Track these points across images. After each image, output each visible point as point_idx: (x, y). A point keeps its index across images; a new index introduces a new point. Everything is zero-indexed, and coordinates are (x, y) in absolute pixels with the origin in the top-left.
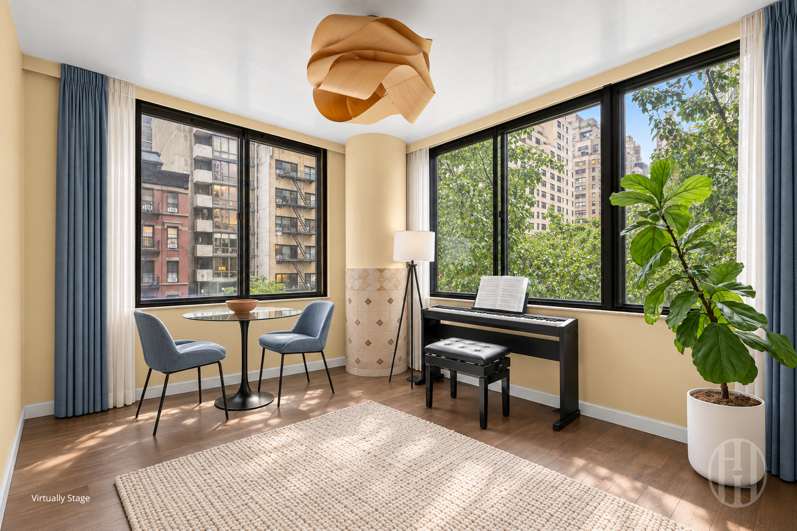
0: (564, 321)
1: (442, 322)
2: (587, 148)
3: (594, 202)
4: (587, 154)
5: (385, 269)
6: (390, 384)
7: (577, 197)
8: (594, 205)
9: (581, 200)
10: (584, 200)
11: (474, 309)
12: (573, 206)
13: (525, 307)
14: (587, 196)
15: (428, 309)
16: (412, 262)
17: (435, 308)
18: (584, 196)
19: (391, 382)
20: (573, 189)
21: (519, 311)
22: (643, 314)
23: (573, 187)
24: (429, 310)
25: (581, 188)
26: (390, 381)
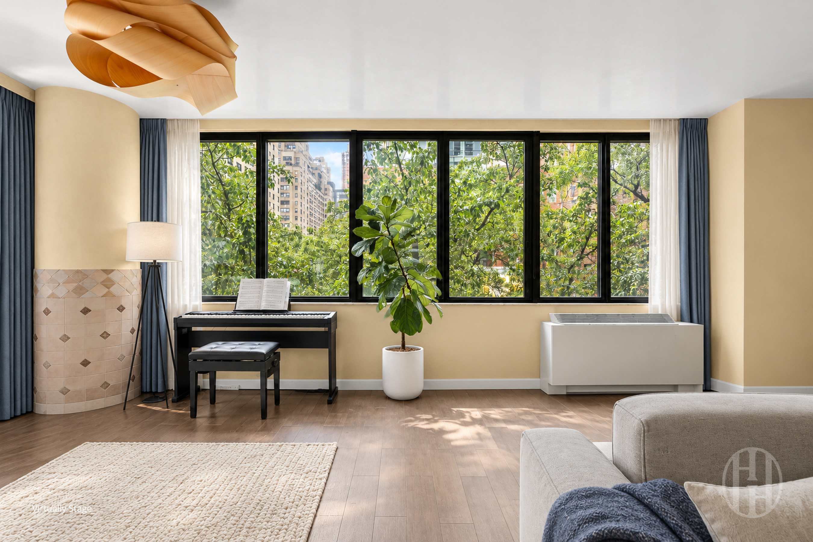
0: (329, 314)
1: (194, 329)
2: (290, 158)
3: (296, 210)
4: (291, 164)
5: (113, 271)
6: (125, 412)
7: (283, 203)
8: (296, 212)
9: (285, 206)
10: (288, 206)
11: (236, 312)
12: (278, 211)
13: (289, 306)
14: (291, 203)
15: (181, 317)
16: (155, 261)
17: (189, 315)
18: (287, 202)
19: (126, 410)
20: (279, 195)
21: (285, 309)
22: (378, 303)
23: (278, 192)
24: (183, 317)
25: (285, 195)
26: (124, 409)
